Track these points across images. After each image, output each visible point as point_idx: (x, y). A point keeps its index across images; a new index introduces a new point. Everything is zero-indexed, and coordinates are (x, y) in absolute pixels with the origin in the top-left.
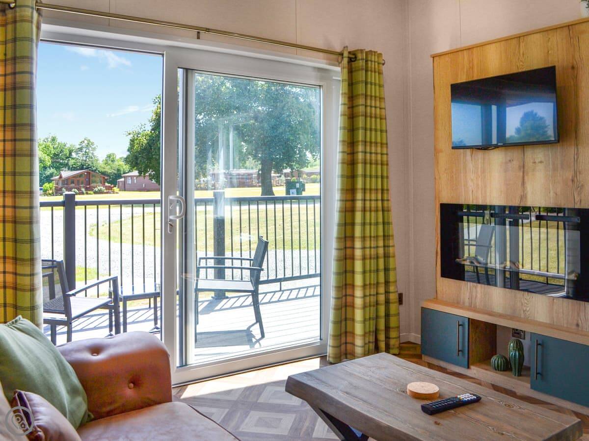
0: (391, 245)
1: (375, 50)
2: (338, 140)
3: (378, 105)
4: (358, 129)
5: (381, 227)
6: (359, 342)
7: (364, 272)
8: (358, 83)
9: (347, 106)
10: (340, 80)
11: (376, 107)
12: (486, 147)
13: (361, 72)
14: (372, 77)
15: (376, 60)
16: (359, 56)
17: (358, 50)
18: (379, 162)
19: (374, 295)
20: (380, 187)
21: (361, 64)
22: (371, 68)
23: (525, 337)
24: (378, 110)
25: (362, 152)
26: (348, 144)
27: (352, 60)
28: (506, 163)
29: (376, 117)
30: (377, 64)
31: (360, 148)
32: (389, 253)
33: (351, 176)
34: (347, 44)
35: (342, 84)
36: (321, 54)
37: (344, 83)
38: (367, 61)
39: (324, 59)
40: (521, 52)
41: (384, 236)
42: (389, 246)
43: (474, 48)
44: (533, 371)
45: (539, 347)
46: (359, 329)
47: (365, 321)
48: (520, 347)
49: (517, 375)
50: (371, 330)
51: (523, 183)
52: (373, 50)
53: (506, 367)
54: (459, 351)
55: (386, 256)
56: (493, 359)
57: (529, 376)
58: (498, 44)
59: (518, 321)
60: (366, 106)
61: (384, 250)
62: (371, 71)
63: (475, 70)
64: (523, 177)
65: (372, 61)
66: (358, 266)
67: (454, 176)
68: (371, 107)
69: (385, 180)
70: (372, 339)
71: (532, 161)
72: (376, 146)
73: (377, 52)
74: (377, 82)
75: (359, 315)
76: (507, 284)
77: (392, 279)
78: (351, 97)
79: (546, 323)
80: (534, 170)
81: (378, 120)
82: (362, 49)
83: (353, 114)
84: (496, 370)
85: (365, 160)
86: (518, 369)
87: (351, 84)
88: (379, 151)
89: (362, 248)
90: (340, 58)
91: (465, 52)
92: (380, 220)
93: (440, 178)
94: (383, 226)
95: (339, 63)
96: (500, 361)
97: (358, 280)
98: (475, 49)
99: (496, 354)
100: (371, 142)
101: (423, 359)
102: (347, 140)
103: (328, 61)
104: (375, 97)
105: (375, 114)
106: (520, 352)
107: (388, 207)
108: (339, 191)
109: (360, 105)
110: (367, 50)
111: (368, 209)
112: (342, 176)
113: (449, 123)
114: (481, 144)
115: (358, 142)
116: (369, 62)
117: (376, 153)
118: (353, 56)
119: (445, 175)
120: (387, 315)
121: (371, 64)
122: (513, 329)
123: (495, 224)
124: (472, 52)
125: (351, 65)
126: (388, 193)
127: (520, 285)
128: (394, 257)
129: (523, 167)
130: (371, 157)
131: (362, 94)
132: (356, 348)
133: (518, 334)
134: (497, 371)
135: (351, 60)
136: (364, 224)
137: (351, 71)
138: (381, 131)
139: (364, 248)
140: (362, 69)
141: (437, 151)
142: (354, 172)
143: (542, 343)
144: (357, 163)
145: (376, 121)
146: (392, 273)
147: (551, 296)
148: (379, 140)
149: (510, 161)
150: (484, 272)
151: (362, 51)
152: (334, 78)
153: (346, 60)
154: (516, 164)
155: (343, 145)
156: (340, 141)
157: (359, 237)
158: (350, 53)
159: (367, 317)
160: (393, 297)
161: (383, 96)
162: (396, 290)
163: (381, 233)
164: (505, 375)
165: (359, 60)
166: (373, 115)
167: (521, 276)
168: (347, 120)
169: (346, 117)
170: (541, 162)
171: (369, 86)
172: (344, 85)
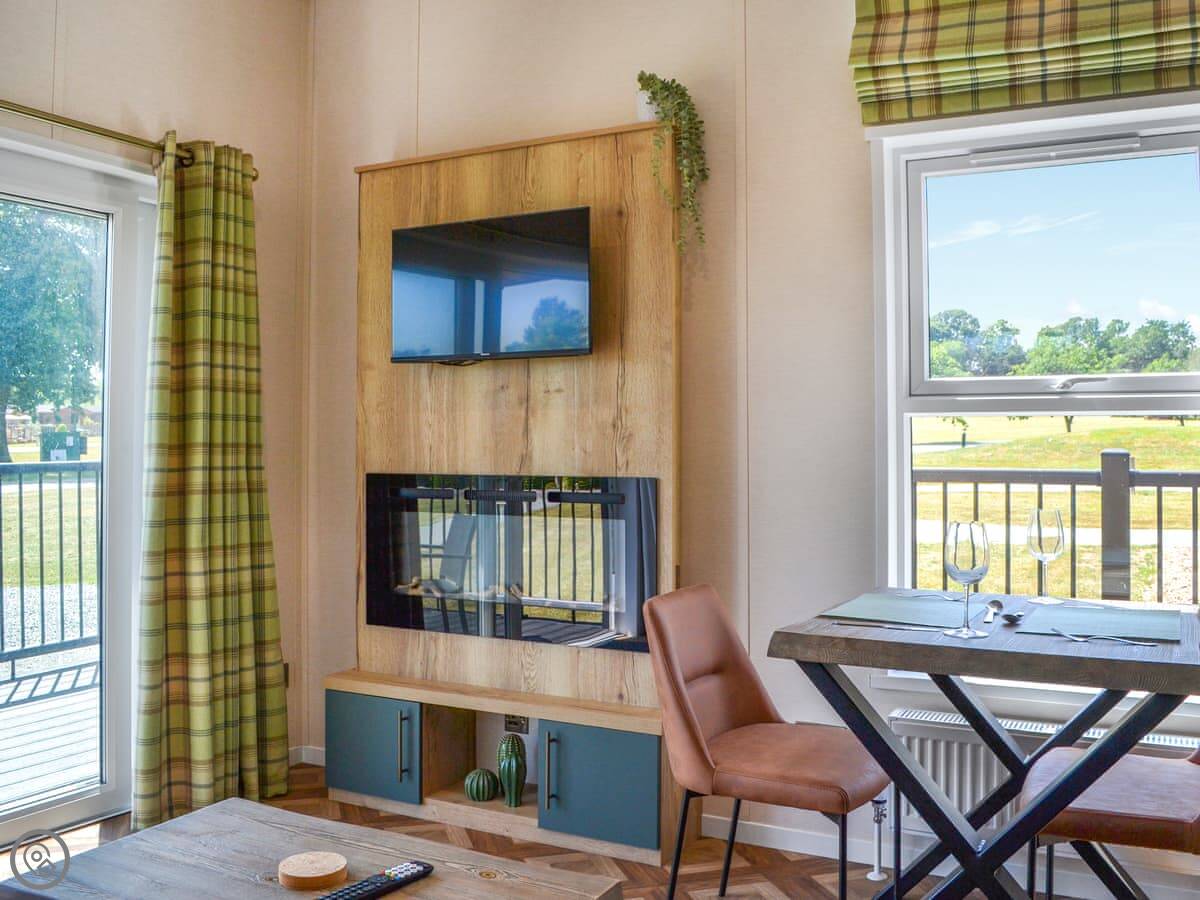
0: (266, 563)
1: (238, 147)
2: (151, 335)
3: (241, 263)
4: (194, 314)
5: (245, 525)
6: (202, 776)
7: (211, 624)
8: (196, 213)
9: (171, 263)
10: (155, 206)
11: (236, 268)
12: (459, 359)
13: (204, 190)
14: (229, 203)
15: (239, 168)
16: (201, 155)
17: (199, 142)
18: (243, 386)
19: (233, 673)
20: (243, 439)
21: (204, 173)
22: (228, 183)
23: (527, 729)
24: (241, 274)
25: (204, 364)
26: (173, 345)
27: (185, 162)
28: (495, 392)
29: (236, 291)
30: (240, 175)
31: (200, 355)
32: (262, 582)
33: (178, 416)
34: (174, 126)
35: (162, 212)
36: (113, 144)
37: (165, 210)
38: (217, 168)
39: (119, 154)
40: (530, 176)
41: (252, 545)
42: (262, 567)
43: (439, 160)
44: (542, 795)
45: (553, 745)
46: (201, 748)
47: (214, 729)
48: (518, 749)
49: (513, 804)
50: (230, 748)
51: (527, 431)
52: (231, 146)
53: (494, 791)
54: (402, 771)
55: (258, 588)
56: (468, 781)
57: (534, 802)
58: (487, 158)
59: (514, 700)
60: (214, 266)
61: (253, 574)
62: (228, 190)
63: (442, 207)
64: (527, 420)
65: (229, 169)
66: (198, 612)
67: (395, 417)
68: (226, 267)
69: (254, 425)
70: (233, 767)
71: (542, 388)
72: (236, 352)
73: (241, 150)
74: (240, 214)
75: (200, 718)
76: (498, 629)
77: (269, 635)
78: (182, 244)
79: (567, 699)
80: (546, 405)
81: (241, 296)
82: (208, 140)
83: (183, 281)
84: (474, 799)
85: (212, 381)
86: (516, 793)
87: (182, 215)
88: (242, 362)
89: (205, 573)
90: (156, 156)
91: (424, 167)
92: (245, 511)
93: (366, 421)
94: (251, 525)
95: (155, 168)
96: (481, 783)
97: (199, 642)
98: (443, 163)
99: (475, 768)
100: (225, 344)
101: (330, 797)
102: (170, 336)
103: (129, 161)
104: (235, 246)
105: (235, 283)
106: (519, 758)
107: (260, 483)
108: (154, 450)
109: (199, 262)
110: (219, 144)
111: (218, 486)
112: (161, 416)
113: (388, 311)
114: (452, 353)
115: (194, 342)
116: (223, 171)
117: (236, 368)
118: (187, 155)
119: (378, 416)
120: (261, 714)
121: (228, 176)
122: (506, 716)
123: (477, 513)
124: (438, 169)
125: (182, 174)
126: (259, 454)
127: (524, 629)
128: (273, 587)
129: (526, 399)
130: (225, 375)
131: (206, 239)
132: (194, 790)
133: (516, 724)
134: (477, 803)
135: (180, 163)
136: (209, 520)
137: (181, 188)
138: (247, 321)
139: (209, 573)
140: (207, 185)
141: (362, 367)
142: (184, 408)
143: (557, 737)
144: (194, 388)
145: (236, 299)
146: (269, 623)
147: (577, 646)
148: (242, 340)
149: (503, 387)
150: (457, 608)
151: (206, 145)
152: (142, 199)
153: (169, 162)
154: (513, 394)
155: (163, 347)
156: (154, 340)
157: (197, 550)
158: (179, 146)
159: (221, 720)
160: (272, 673)
161: (250, 245)
162: (279, 658)
163: (246, 539)
164: (491, 808)
165: (200, 164)
166: (231, 285)
167: (526, 611)
168: (171, 294)
169: (170, 286)
170: (559, 391)
171: (222, 222)
172: (165, 214)
